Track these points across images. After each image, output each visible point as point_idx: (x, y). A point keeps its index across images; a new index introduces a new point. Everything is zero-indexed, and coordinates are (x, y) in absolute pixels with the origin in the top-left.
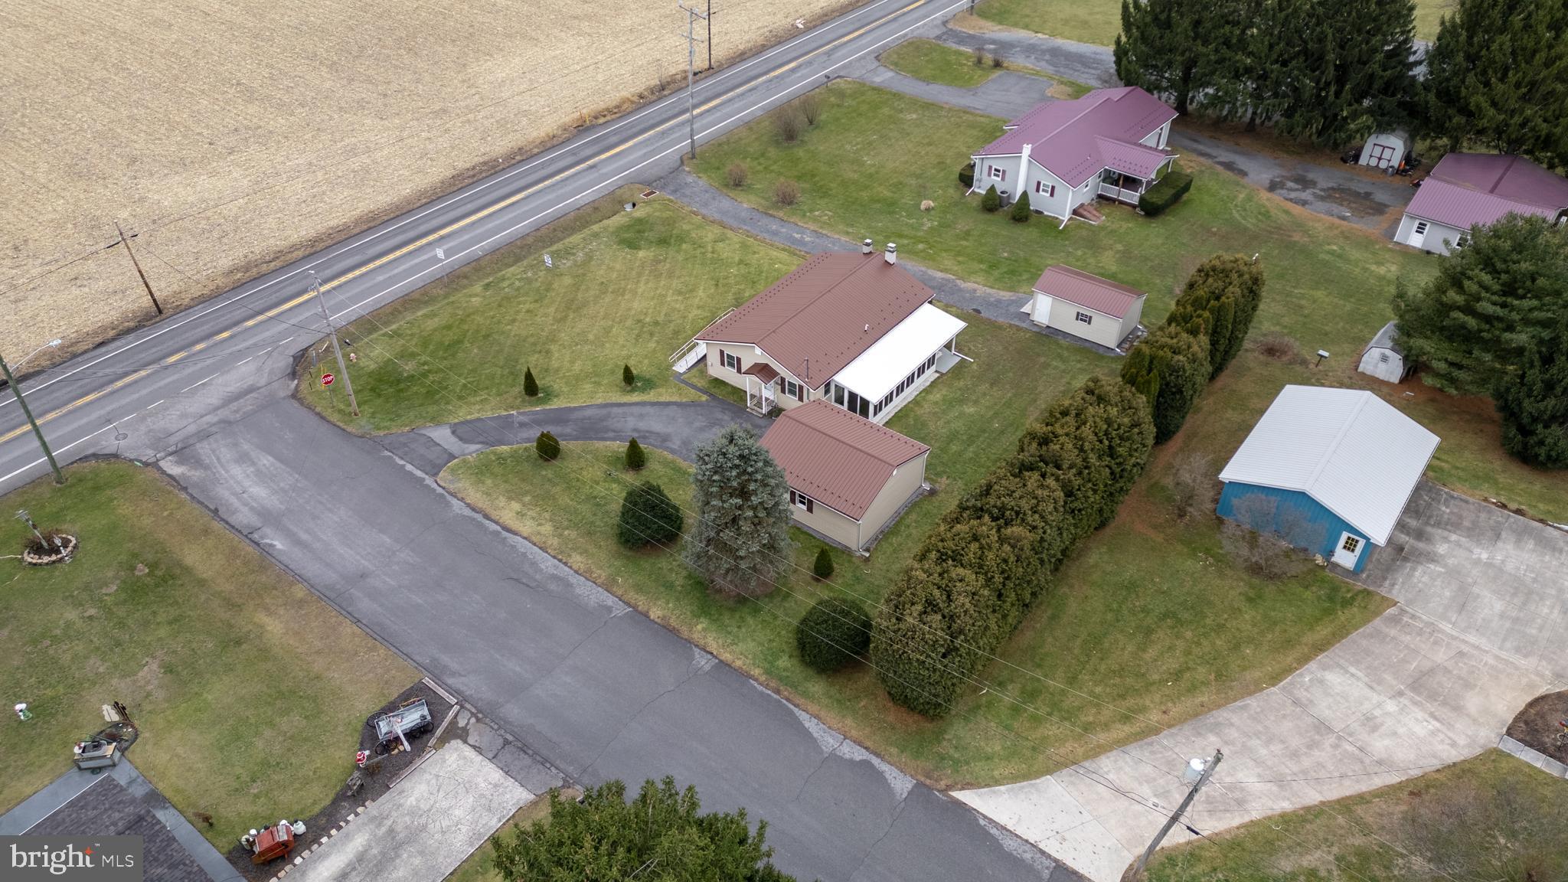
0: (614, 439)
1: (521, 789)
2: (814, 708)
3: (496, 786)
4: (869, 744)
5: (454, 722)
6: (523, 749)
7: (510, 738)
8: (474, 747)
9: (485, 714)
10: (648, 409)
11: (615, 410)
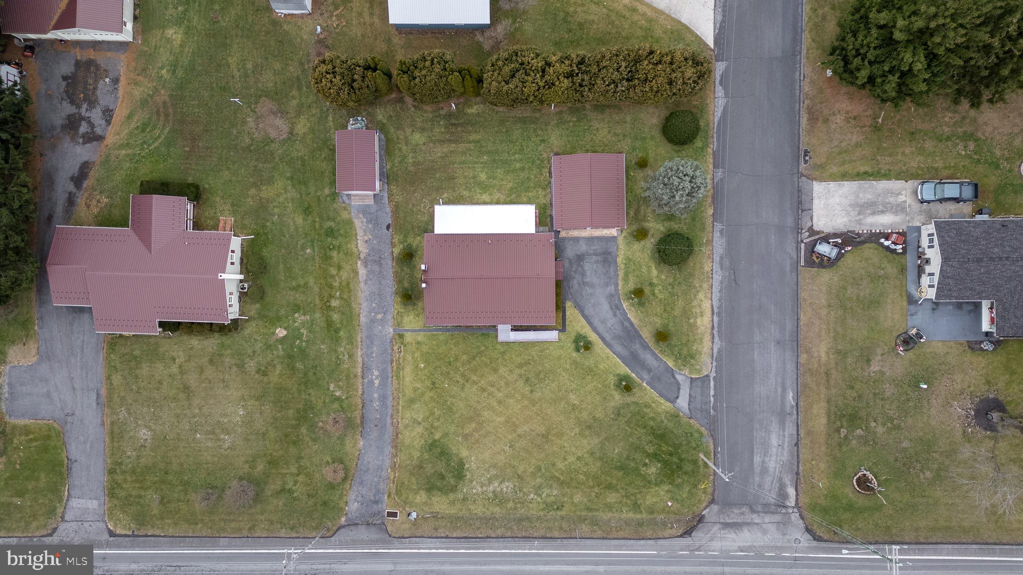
0: (629, 319)
1: (814, 189)
2: (711, 117)
3: (820, 198)
4: (712, 88)
5: (809, 236)
6: (800, 202)
7: (800, 211)
8: (812, 221)
9: (798, 229)
10: (596, 323)
11: (608, 337)
